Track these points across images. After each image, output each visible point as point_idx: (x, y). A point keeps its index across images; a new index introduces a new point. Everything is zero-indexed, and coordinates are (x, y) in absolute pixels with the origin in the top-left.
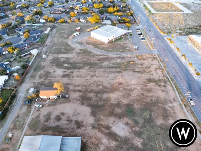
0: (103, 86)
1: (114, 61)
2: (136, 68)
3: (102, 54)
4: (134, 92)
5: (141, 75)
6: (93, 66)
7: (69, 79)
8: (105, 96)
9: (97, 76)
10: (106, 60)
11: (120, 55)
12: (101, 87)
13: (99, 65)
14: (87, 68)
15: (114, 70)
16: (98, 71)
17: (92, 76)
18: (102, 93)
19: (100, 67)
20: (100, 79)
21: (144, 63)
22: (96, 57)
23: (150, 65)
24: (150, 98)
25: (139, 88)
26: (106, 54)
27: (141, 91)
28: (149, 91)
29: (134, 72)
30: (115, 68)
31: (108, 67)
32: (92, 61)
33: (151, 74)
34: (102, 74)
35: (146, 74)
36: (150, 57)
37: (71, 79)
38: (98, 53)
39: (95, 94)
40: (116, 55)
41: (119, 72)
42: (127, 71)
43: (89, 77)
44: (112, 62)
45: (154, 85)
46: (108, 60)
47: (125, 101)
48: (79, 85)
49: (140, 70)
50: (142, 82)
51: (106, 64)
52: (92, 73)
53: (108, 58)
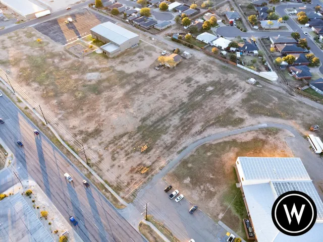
0: (141, 93)
1: (170, 132)
2: (129, 141)
3: (205, 134)
5: (114, 133)
6: (182, 106)
7: (180, 80)
8: (128, 88)
9: (161, 99)
10: (184, 127)
11: (178, 150)
12: (142, 91)
13: (179, 113)
14: (185, 100)
15: (153, 119)
16: (169, 106)
17: (165, 96)
18: (133, 87)
19: (174, 110)
20: (153, 98)
21: (127, 160)
22: (201, 122)
23: (116, 163)
24: (84, 111)
25: (103, 114)
26: (199, 137)
27: (98, 113)
28: (89, 119)
29: (128, 133)
30: (156, 122)
31: (165, 117)
32: (195, 112)
33: (103, 145)
34: (159, 104)
35: (108, 140)
36: (129, 184)
37: (179, 81)
38: (212, 131)
39: (138, 83)
40: (184, 145)
41: (144, 120)
42: (137, 127)
43: (166, 92)
44: (172, 129)
45: (89, 128)
46: (180, 128)
47: (106, 94)
48: (162, 81)
49: (122, 142)
50: (105, 123)
51: (175, 120)
52: (170, 98)
53: (186, 132)
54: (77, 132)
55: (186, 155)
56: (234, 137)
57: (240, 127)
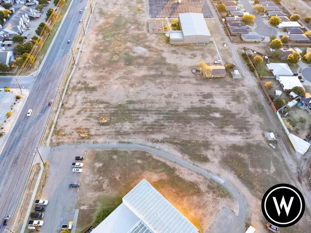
0: (155, 83)
1: (136, 124)
2: (103, 109)
3: (158, 146)
4: (119, 76)
5: (101, 97)
6: (171, 113)
7: (200, 92)
8: (152, 72)
9: (163, 96)
10: (150, 128)
11: (122, 140)
12: (158, 81)
13: (161, 115)
14: (181, 110)
15: (137, 106)
16: (163, 105)
17: (170, 95)
18: (155, 75)
19: (161, 111)
20: (159, 91)
21: (84, 120)
22: (168, 134)
23: (76, 117)
24: (104, 71)
25: (112, 80)
26: (150, 144)
27: (110, 78)
28: (100, 78)
29: (108, 103)
30: (136, 110)
31: (148, 111)
32: (175, 124)
33: (84, 100)
34: (157, 99)
35: (92, 99)
36: (65, 135)
37: (198, 92)
38: (166, 148)
39: (164, 74)
40: (130, 140)
41: (130, 102)
42: (119, 103)
43: (175, 94)
44: (140, 122)
45: (92, 83)
46: (146, 127)
47: (132, 68)
48: (185, 83)
49: (97, 106)
50: (105, 87)
51: (150, 119)
52: (172, 100)
53: (146, 133)
54: (82, 81)
55: (123, 148)
56: (177, 167)
57: (196, 164)
